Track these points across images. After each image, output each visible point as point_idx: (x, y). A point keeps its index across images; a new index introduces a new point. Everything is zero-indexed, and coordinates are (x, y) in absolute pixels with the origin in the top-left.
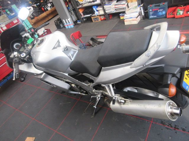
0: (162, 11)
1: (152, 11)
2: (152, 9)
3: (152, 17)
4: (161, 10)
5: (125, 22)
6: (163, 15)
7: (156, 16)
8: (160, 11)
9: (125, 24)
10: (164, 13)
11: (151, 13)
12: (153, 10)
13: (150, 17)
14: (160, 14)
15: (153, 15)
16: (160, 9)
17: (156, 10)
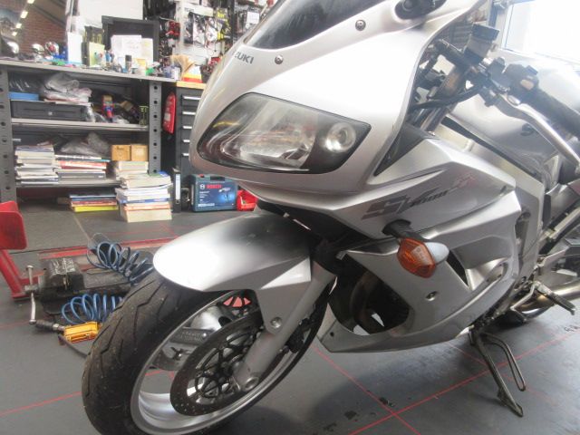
0: (228, 192)
1: (206, 190)
2: (206, 184)
3: (205, 205)
4: (226, 189)
5: (128, 213)
6: (228, 203)
7: (213, 204)
8: (223, 191)
9: (129, 221)
10: (232, 197)
11: (202, 195)
12: (208, 187)
13: (199, 205)
14: (223, 198)
15: (206, 200)
16: (224, 186)
17: (214, 187)
